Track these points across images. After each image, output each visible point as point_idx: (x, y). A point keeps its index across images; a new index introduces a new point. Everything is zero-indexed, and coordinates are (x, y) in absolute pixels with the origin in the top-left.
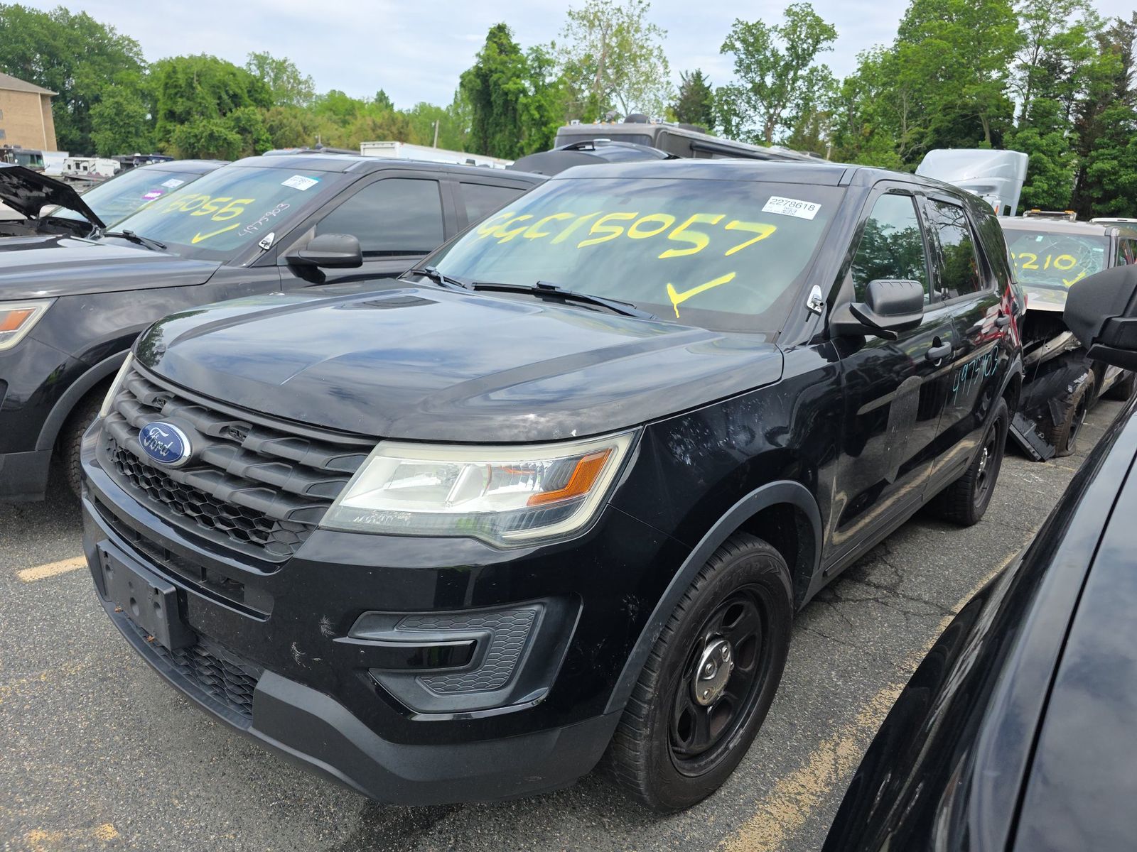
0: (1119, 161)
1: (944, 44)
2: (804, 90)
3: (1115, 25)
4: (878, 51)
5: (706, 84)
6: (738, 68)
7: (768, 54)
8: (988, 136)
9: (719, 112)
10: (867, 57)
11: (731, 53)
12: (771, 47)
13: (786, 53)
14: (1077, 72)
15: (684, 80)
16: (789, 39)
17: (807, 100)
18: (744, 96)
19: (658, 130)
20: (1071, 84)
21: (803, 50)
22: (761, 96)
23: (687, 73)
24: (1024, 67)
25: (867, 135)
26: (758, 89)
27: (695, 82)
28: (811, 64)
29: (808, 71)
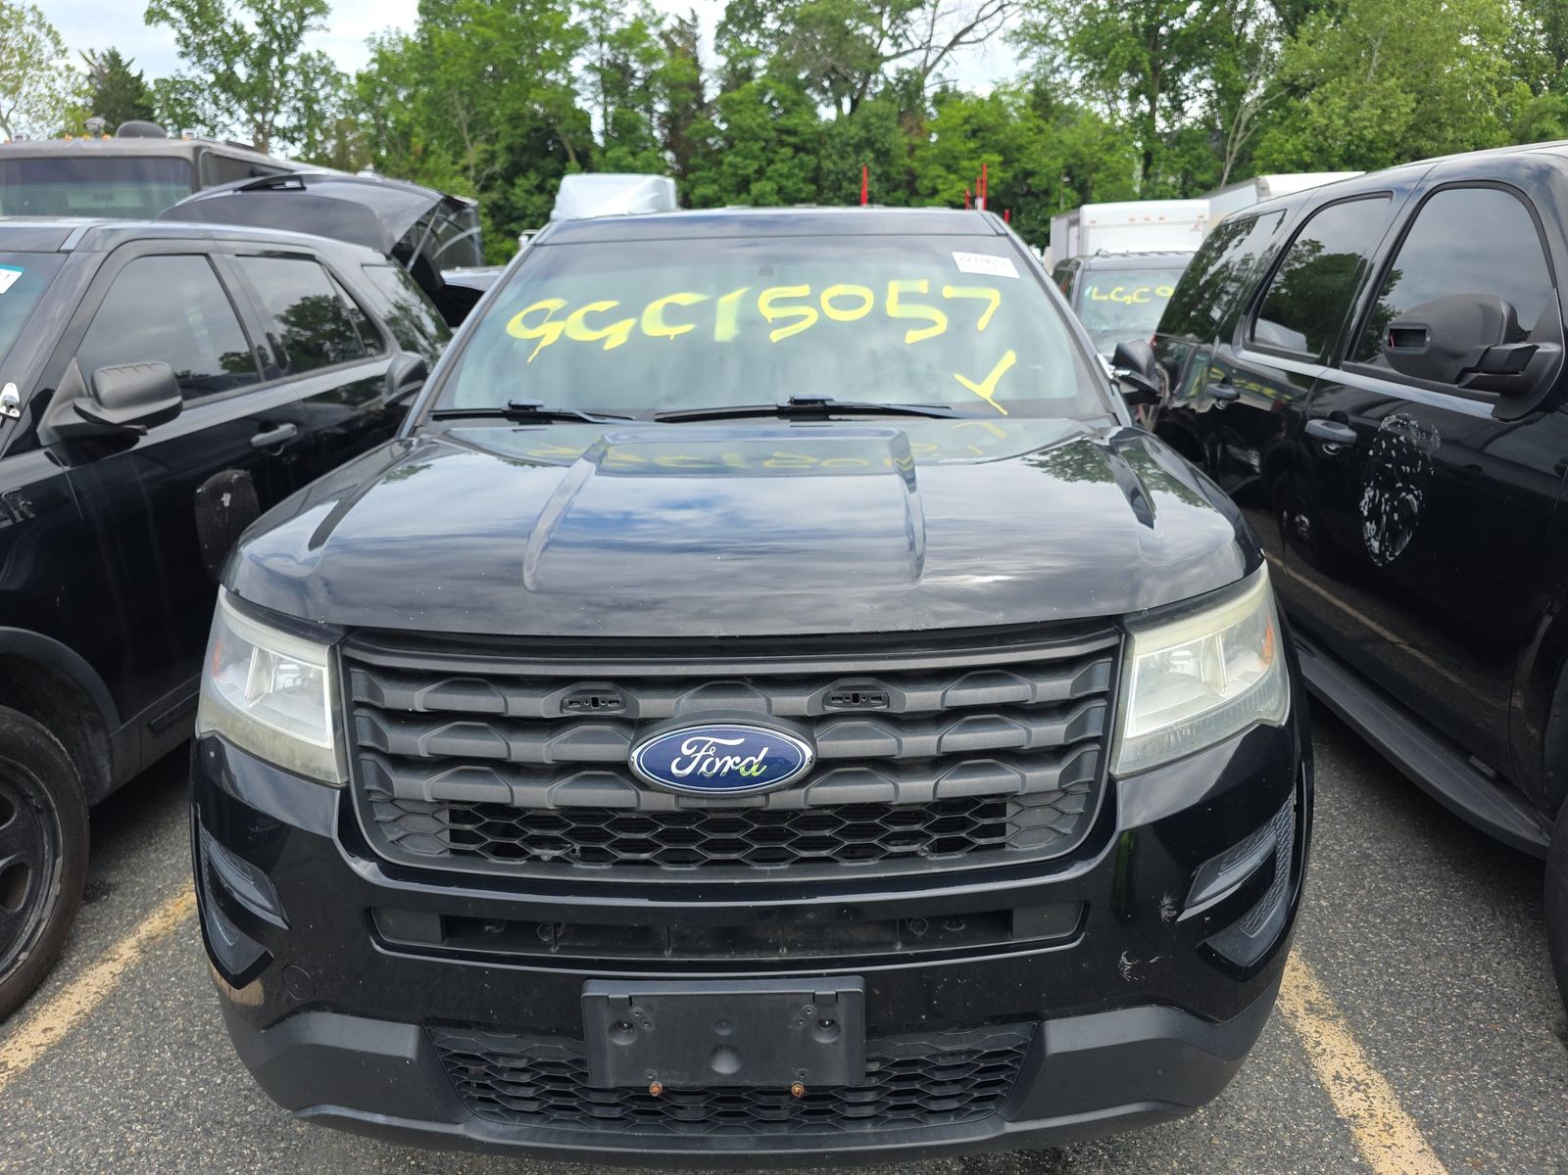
0: (720, 185)
1: (489, 33)
2: (300, 86)
3: (676, 23)
4: (395, 37)
5: (134, 72)
6: (183, 49)
7: (230, 31)
8: (572, 156)
9: (169, 117)
10: (381, 43)
11: (164, 25)
12: (231, 20)
13: (257, 31)
14: (650, 78)
15: (90, 63)
16: (258, 10)
17: (309, 100)
18: (206, 93)
19: (197, 150)
20: (646, 93)
21: (284, 27)
22: (235, 94)
23: (92, 51)
24: (590, 68)
25: (420, 154)
26: (227, 82)
27: (112, 70)
28: (301, 49)
29: (298, 60)
